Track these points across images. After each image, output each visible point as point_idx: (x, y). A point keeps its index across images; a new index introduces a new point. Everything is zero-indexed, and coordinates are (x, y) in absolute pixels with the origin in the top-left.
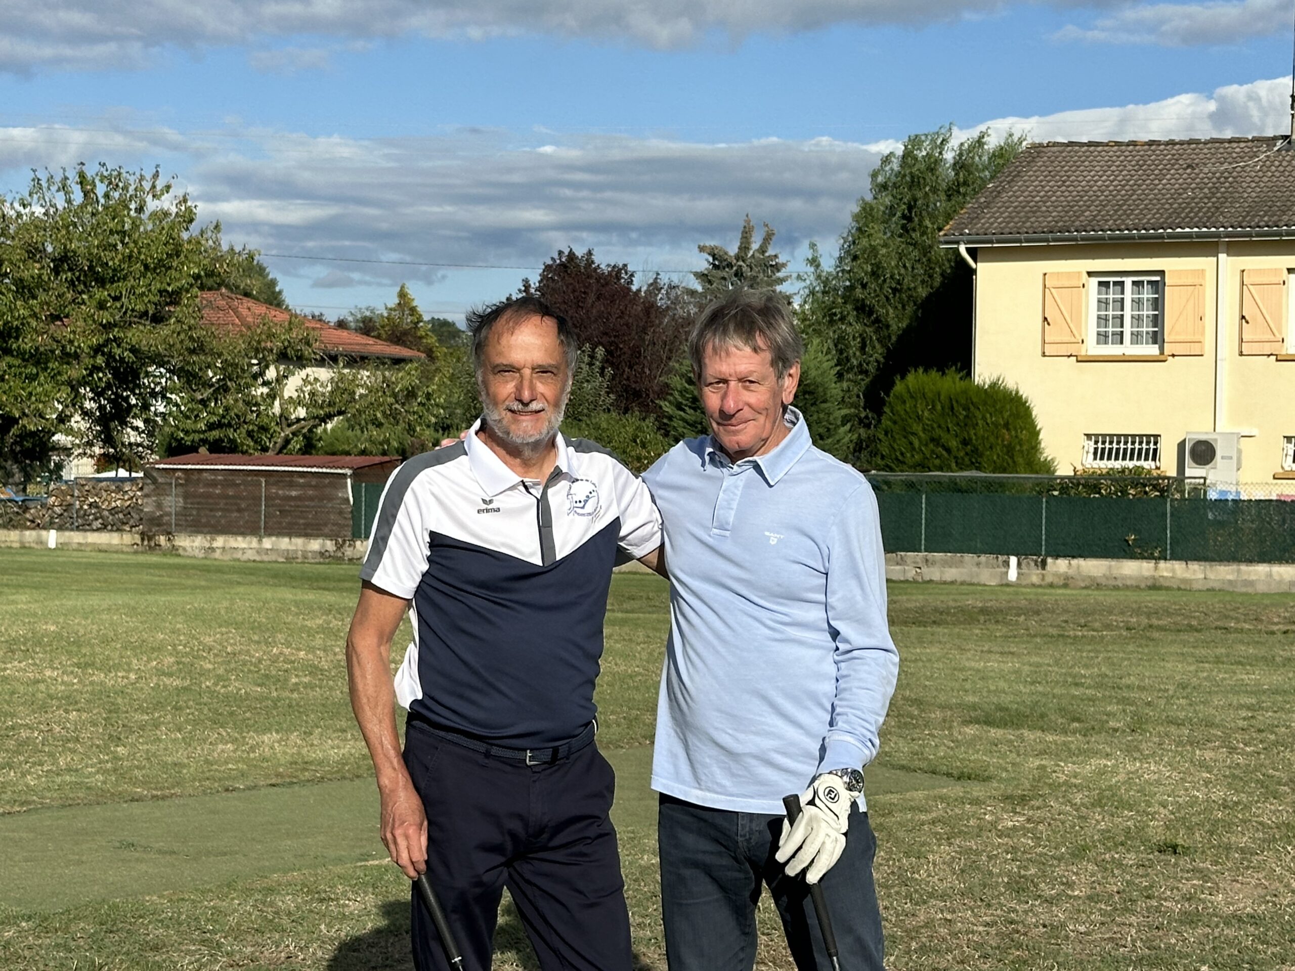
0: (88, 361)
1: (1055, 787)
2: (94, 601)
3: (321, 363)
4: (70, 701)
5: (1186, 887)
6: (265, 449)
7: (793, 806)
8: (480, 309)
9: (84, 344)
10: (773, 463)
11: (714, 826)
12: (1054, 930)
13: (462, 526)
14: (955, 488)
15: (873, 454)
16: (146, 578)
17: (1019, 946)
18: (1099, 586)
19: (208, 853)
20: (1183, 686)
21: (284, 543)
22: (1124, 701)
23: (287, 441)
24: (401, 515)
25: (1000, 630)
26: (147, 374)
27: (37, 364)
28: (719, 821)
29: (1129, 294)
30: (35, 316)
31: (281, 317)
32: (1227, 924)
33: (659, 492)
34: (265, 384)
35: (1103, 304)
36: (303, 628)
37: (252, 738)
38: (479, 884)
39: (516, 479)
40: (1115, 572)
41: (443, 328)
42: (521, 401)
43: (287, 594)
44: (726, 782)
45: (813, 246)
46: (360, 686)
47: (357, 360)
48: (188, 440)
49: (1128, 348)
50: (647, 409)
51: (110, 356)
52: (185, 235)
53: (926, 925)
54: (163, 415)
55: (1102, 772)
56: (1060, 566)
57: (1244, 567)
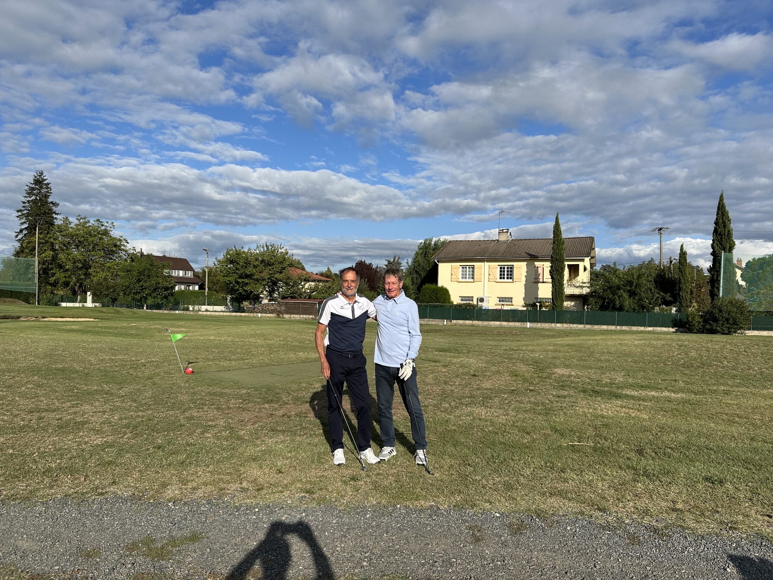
0: (267, 281)
1: (453, 364)
2: (267, 327)
3: (312, 281)
4: (262, 346)
5: (477, 383)
6: (301, 298)
7: (402, 365)
8: (342, 269)
9: (266, 277)
10: (398, 300)
11: (386, 370)
12: (452, 391)
13: (337, 311)
14: (434, 306)
15: (419, 300)
16: (278, 323)
17: (445, 394)
18: (462, 326)
19: (289, 376)
20: (477, 345)
21: (305, 316)
22: (466, 347)
23: (306, 296)
24: (325, 309)
25: (443, 334)
26: (279, 283)
27: (257, 281)
28: (387, 369)
29: (468, 270)
30: (257, 272)
31: (305, 272)
32: (485, 390)
33: (376, 305)
34: (301, 285)
35: (463, 271)
36: (308, 332)
37: (298, 353)
38: (340, 380)
39: (348, 302)
40: (465, 323)
41: (335, 275)
42: (348, 287)
43: (305, 326)
44: (388, 361)
45: (407, 260)
46: (317, 342)
47: (319, 281)
48: (286, 296)
49: (467, 280)
50: (375, 291)
51: (271, 280)
52: (286, 257)
53: (427, 390)
54: (282, 291)
55: (462, 361)
56: (454, 322)
57: (489, 322)
